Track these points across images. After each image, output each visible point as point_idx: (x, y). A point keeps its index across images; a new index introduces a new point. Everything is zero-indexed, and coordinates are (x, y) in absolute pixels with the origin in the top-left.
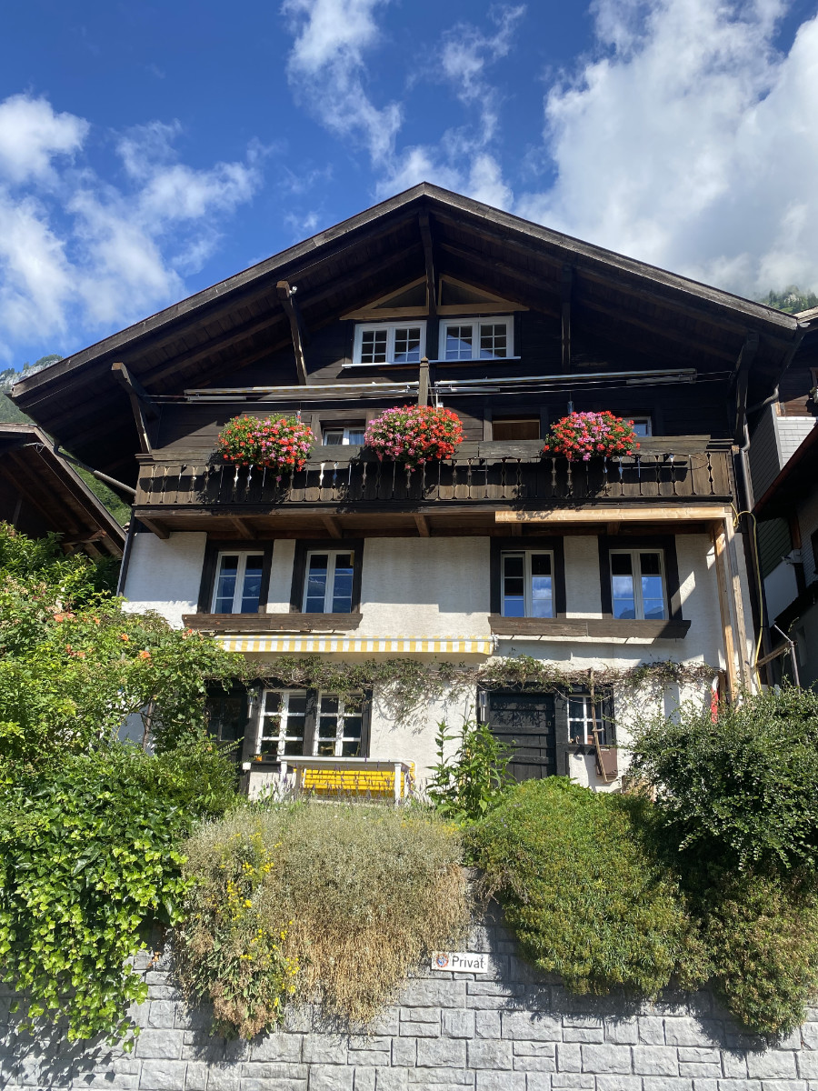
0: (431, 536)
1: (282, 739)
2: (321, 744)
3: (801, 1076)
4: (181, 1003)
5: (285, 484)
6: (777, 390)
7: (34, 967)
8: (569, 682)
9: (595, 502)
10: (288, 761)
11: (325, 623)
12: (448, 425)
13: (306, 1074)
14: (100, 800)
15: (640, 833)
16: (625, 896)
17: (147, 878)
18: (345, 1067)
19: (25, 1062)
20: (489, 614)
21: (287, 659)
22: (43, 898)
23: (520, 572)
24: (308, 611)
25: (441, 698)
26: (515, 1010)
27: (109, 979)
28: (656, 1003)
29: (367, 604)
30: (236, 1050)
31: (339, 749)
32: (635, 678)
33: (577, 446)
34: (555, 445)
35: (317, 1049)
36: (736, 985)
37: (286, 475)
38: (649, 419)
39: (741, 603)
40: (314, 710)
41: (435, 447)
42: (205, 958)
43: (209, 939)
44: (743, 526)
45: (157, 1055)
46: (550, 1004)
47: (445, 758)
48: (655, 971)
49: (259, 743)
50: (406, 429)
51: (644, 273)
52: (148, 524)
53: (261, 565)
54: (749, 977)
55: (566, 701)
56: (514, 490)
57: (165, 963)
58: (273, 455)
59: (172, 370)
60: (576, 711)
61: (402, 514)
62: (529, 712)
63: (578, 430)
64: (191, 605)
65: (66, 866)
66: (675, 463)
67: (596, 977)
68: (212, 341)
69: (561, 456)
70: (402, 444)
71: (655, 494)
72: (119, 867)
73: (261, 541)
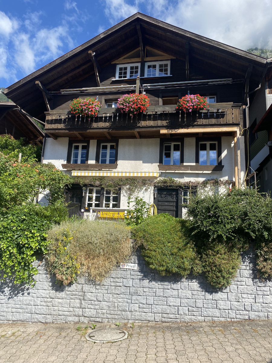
0: (140, 138)
1: (94, 202)
2: (105, 204)
3: (229, 300)
4: (48, 275)
5: (92, 121)
6: (260, 86)
7: (4, 264)
8: (183, 185)
9: (193, 126)
10: (93, 209)
11: (106, 167)
12: (144, 100)
13: (83, 295)
14: (22, 218)
15: (183, 230)
16: (177, 248)
17: (36, 241)
18: (94, 293)
19: (5, 289)
20: (158, 164)
21: (95, 178)
22: (4, 245)
23: (170, 150)
24: (101, 163)
25: (142, 190)
26: (144, 280)
27: (26, 268)
28: (186, 278)
29: (119, 161)
30: (63, 288)
31: (111, 206)
32: (205, 184)
33: (187, 107)
34: (180, 106)
35: (86, 288)
36: (209, 274)
37: (92, 118)
38: (215, 97)
39: (240, 159)
40: (103, 194)
41: (140, 108)
42: (53, 263)
43: (55, 258)
44: (244, 134)
45: (41, 289)
46: (155, 278)
47: (130, 207)
48: (185, 270)
49: (87, 204)
50: (130, 102)
51: (213, 44)
52: (50, 135)
53: (86, 148)
54: (213, 272)
55: (182, 191)
56: (167, 122)
57: (43, 264)
58: (87, 111)
59: (55, 83)
60: (185, 194)
61: (130, 131)
62: (170, 195)
63: (188, 101)
64: (64, 161)
65: (12, 237)
66: (221, 112)
67: (167, 271)
68: (68, 73)
69: (182, 110)
70: (129, 107)
71: (213, 123)
72: (27, 237)
73: (86, 140)
